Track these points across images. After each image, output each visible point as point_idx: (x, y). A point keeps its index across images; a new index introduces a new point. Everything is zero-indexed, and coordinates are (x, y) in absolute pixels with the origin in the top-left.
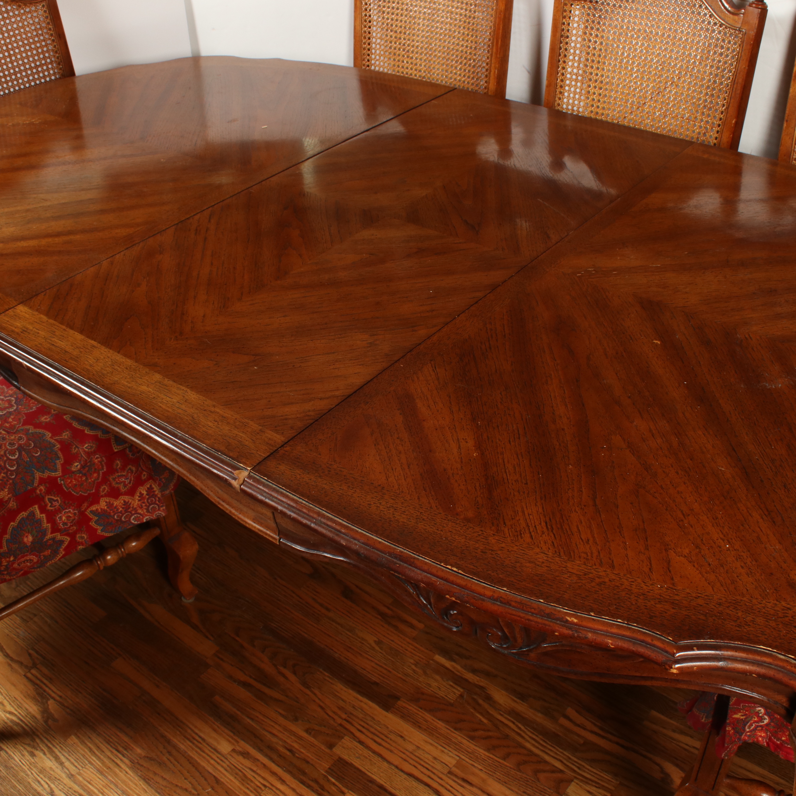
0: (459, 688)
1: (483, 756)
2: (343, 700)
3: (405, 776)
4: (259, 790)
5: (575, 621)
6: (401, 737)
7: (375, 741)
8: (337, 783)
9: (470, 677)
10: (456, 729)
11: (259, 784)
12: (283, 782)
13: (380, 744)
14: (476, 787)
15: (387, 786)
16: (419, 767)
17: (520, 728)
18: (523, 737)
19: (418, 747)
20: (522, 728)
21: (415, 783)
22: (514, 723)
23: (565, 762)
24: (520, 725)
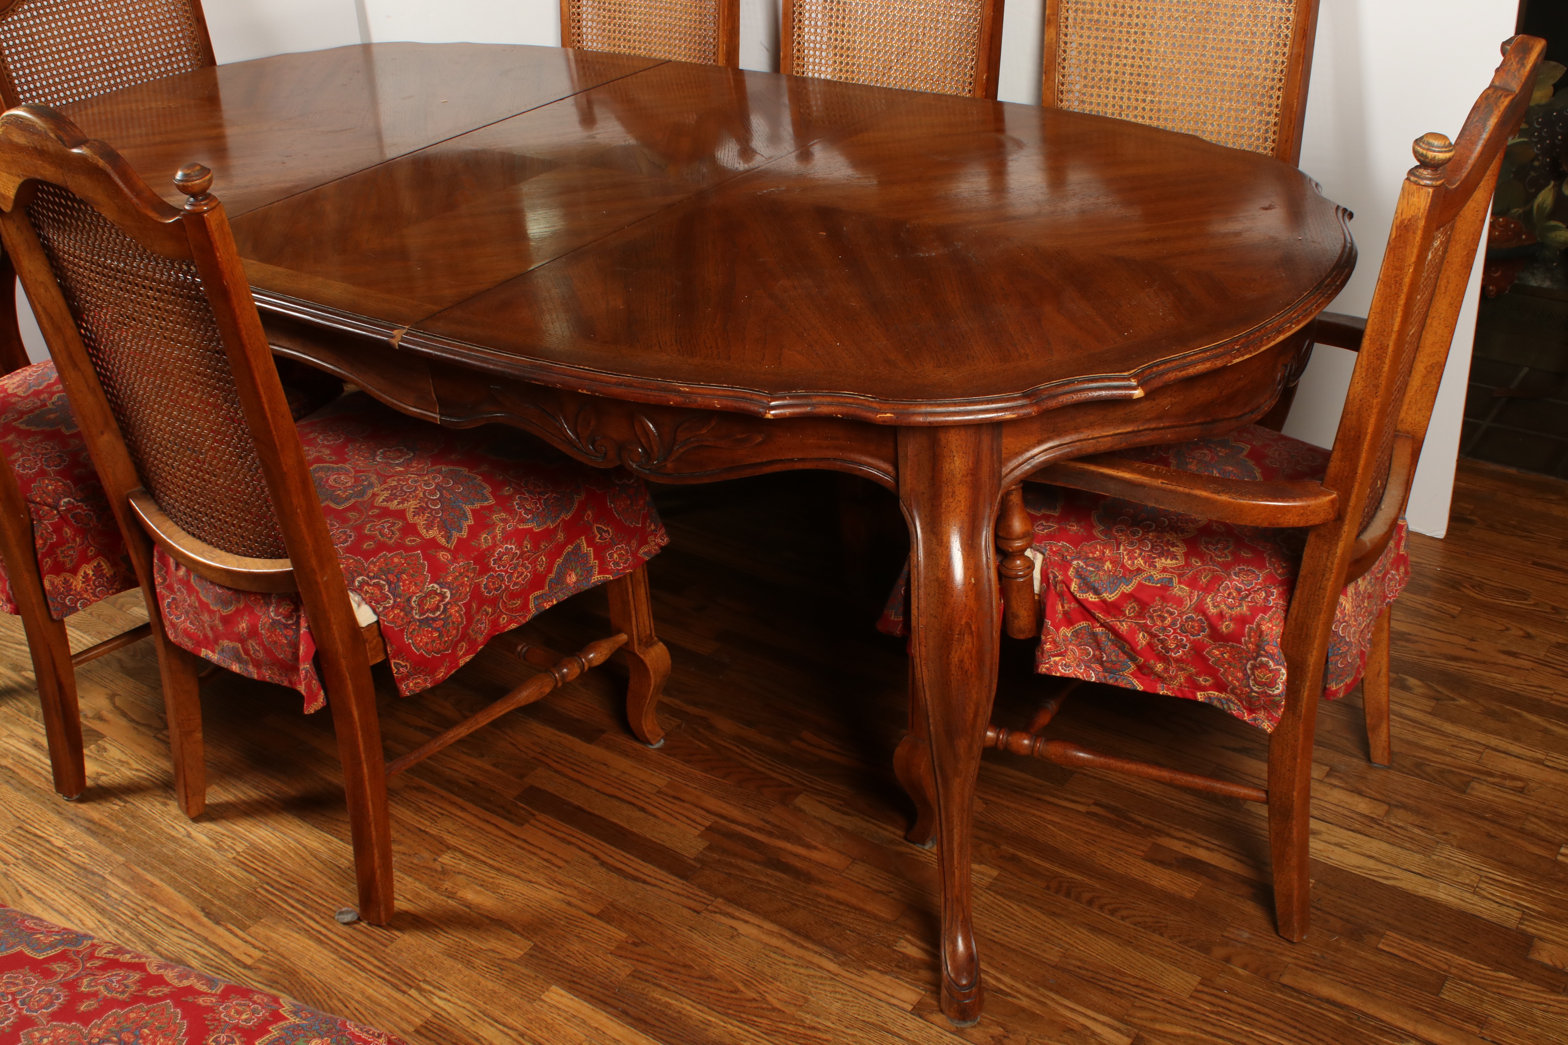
0: (676, 720)
1: (699, 777)
2: (538, 736)
3: (607, 797)
4: (436, 818)
5: (687, 390)
6: (605, 764)
7: (574, 770)
8: (526, 807)
9: (691, 709)
10: (669, 755)
11: (435, 813)
12: (463, 809)
13: (579, 772)
14: (688, 802)
15: (586, 807)
16: (623, 789)
17: (745, 751)
18: (748, 759)
19: (624, 772)
20: (748, 750)
21: (617, 803)
22: (738, 747)
23: (795, 777)
24: (745, 748)
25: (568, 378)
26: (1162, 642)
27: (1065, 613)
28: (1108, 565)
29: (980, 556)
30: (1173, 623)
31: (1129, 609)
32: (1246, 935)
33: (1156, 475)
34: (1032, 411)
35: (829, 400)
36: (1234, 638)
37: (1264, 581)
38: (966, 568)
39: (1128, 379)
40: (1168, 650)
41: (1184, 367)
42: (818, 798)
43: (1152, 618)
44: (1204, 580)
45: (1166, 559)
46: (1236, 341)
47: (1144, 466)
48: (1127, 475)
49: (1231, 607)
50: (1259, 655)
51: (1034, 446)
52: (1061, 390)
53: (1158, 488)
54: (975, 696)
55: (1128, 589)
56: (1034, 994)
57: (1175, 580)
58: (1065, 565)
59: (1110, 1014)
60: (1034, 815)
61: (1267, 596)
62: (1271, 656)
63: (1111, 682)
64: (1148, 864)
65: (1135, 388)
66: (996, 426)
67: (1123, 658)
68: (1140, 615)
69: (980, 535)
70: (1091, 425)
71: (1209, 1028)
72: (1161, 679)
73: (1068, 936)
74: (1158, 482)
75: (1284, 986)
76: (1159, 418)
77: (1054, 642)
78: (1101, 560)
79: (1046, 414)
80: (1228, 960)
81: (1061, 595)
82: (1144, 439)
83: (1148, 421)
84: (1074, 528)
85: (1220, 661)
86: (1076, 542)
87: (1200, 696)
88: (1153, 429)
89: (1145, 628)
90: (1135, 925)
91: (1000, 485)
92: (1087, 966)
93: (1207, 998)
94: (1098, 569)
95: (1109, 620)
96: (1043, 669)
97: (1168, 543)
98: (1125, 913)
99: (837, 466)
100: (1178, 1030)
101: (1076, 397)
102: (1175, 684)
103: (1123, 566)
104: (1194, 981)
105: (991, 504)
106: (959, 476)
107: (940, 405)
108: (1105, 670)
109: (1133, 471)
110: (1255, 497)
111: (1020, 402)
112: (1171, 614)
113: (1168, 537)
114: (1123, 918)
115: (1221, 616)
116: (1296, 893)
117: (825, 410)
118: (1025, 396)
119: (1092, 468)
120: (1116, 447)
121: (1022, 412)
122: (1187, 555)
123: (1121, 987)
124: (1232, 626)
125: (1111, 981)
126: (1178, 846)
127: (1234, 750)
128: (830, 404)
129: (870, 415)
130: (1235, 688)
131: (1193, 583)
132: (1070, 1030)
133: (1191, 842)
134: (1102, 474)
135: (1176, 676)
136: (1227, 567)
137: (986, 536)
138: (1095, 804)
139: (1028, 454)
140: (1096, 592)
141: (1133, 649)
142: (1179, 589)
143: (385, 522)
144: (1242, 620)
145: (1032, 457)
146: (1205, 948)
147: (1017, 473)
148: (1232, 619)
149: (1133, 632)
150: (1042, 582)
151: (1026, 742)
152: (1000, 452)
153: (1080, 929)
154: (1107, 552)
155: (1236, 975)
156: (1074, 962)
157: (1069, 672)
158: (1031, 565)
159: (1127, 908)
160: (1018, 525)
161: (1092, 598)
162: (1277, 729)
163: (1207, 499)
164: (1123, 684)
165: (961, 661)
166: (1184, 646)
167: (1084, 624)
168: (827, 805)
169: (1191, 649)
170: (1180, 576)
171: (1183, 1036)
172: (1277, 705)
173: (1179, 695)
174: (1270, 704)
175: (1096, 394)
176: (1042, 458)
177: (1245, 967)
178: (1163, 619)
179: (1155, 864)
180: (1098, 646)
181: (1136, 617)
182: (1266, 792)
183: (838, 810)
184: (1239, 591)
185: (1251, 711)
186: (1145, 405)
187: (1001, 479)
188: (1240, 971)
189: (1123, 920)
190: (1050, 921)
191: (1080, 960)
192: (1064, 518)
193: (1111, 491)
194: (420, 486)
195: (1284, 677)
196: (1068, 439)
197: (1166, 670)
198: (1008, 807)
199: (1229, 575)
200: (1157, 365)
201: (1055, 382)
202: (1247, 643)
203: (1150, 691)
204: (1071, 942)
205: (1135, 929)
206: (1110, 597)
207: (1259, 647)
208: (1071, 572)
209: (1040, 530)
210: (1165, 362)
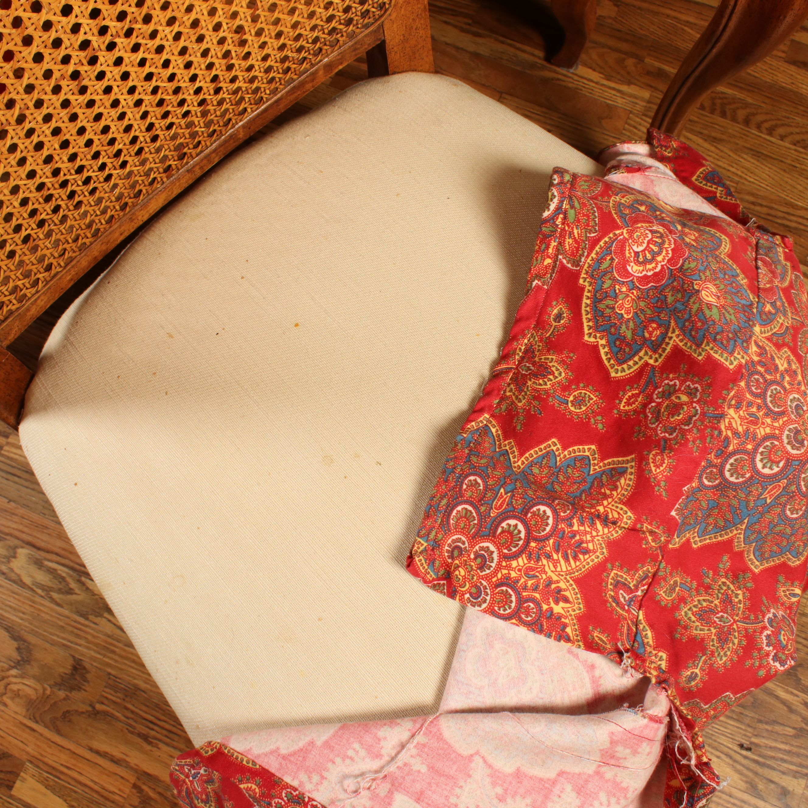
42: (444, 18)
60: (668, 16)
64: (793, 68)
73: (735, 166)
90: (795, 145)
92: (760, 201)
114: (782, 138)
123: (797, 222)
125: (786, 216)
153: (745, 156)
156: (747, 197)
159: (783, 125)
168: (455, 27)
179: (798, 67)
183: (467, 32)
189: (782, 140)
190: (713, 149)
191: (753, 194)
198: (640, 8)
204: (739, 173)
205: (796, 150)
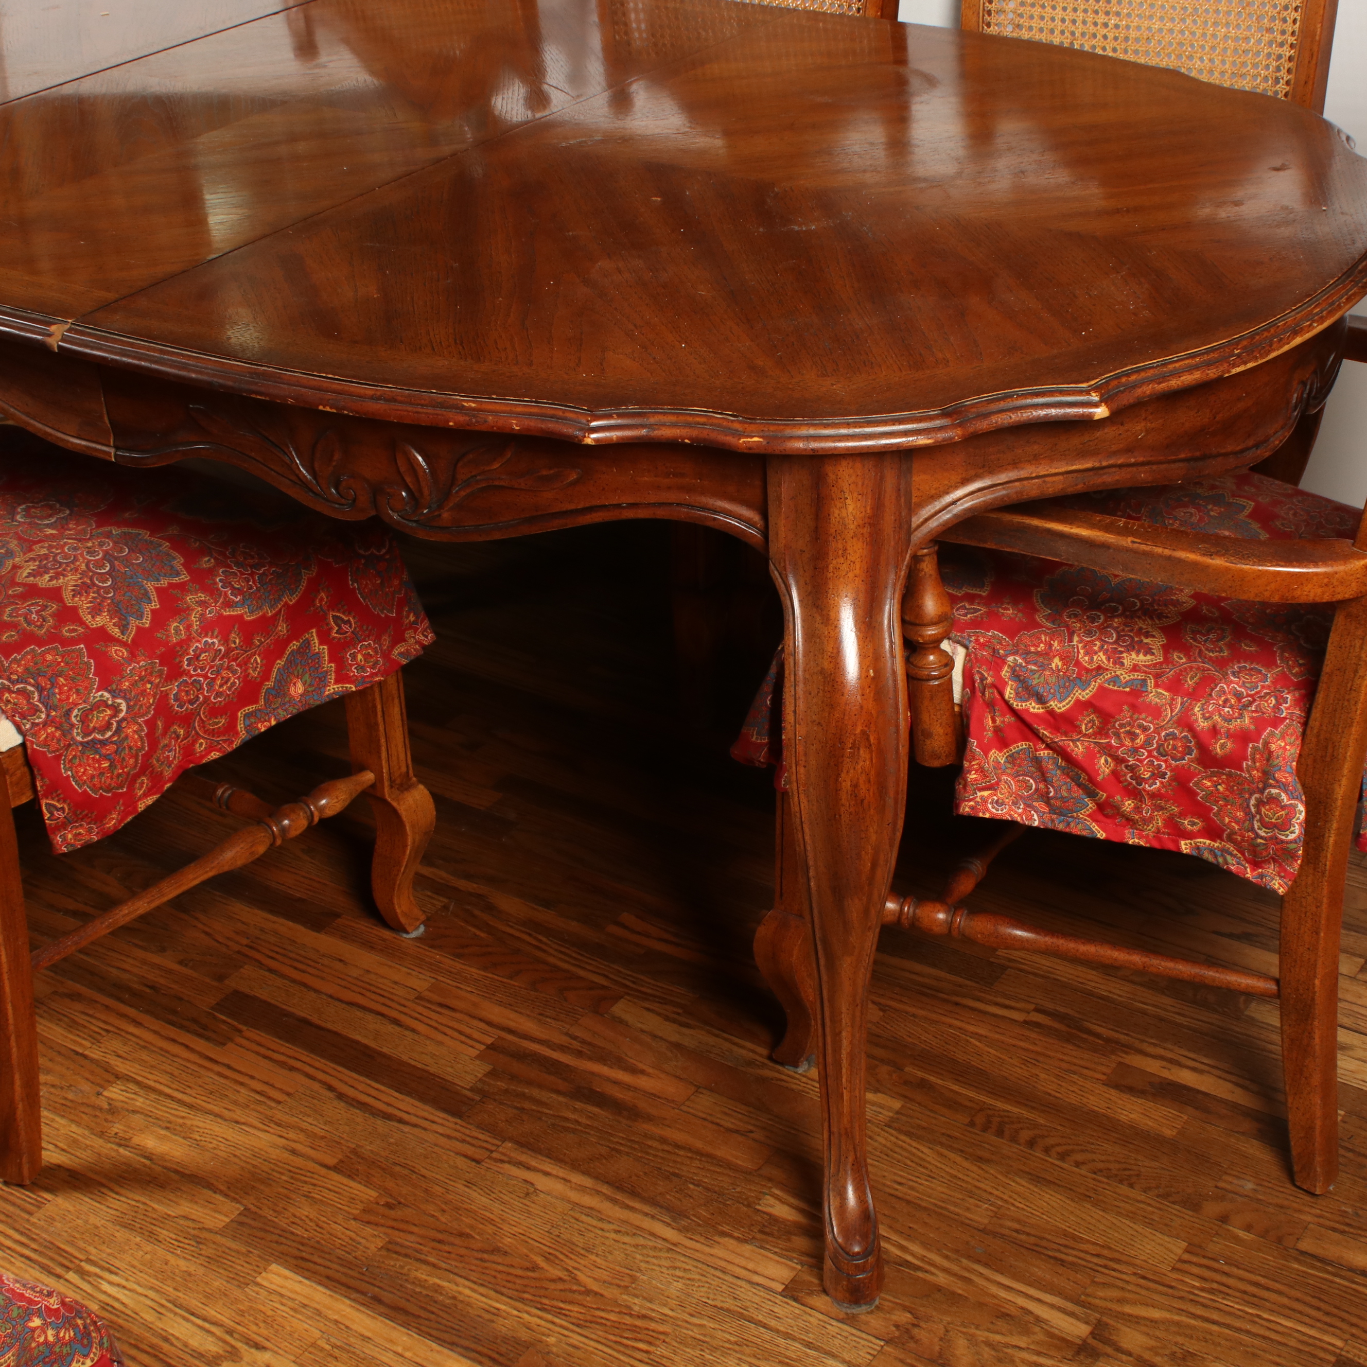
0: (441, 899)
1: (476, 976)
2: (243, 923)
3: (344, 1005)
4: (98, 1037)
5: (473, 405)
6: (341, 961)
7: (296, 968)
8: (229, 1020)
9: (462, 884)
10: (432, 947)
11: (97, 1029)
12: (138, 1024)
13: (304, 972)
14: (461, 1012)
15: (315, 1019)
16: (368, 994)
17: (540, 941)
18: (545, 951)
19: (368, 971)
20: (544, 939)
21: (359, 1014)
22: (530, 935)
23: (611, 976)
24: (540, 937)
25: (304, 390)
26: (1132, 769)
27: (997, 730)
28: (1057, 662)
29: (882, 639)
30: (1148, 742)
31: (1087, 723)
32: (1250, 1186)
33: (1125, 532)
34: (955, 434)
35: (673, 419)
36: (1232, 762)
37: (1274, 683)
38: (863, 656)
39: (1088, 393)
40: (1140, 780)
41: (1163, 378)
42: (647, 1005)
43: (1117, 735)
44: (1190, 683)
45: (1138, 654)
46: (1237, 343)
47: (1108, 519)
48: (1084, 532)
49: (1228, 719)
50: (1266, 786)
51: (956, 487)
52: (994, 407)
53: (1127, 550)
54: (874, 837)
55: (1085, 694)
56: (955, 1268)
57: (1151, 683)
58: (997, 663)
59: (1060, 1293)
60: (950, 1026)
61: (1279, 704)
62: (1284, 787)
63: (1061, 827)
64: (1113, 1091)
65: (1096, 405)
66: (905, 455)
67: (1078, 793)
68: (1101, 732)
69: (881, 610)
70: (1035, 459)
71: (1200, 1311)
72: (1130, 821)
73: (1001, 1188)
74: (1127, 542)
75: (1303, 1253)
76: (1129, 450)
77: (981, 770)
78: (1048, 655)
79: (973, 439)
80: (1224, 1219)
81: (990, 705)
82: (1110, 479)
83: (1114, 453)
84: (1009, 612)
85: (1212, 796)
86: (1012, 630)
87: (1185, 846)
88: (1120, 466)
89: (1108, 750)
90: (1095, 1173)
91: (909, 541)
92: (1027, 1230)
93: (1195, 1270)
94: (1043, 667)
95: (1059, 739)
96: (966, 808)
97: (1140, 632)
98: (1079, 1157)
99: (682, 513)
100: (1156, 1314)
101: (1015, 417)
102: (1150, 829)
103: (1078, 663)
104: (1178, 1247)
105: (897, 567)
106: (852, 527)
107: (826, 426)
108: (1053, 810)
109: (1092, 526)
110: (1262, 560)
111: (937, 423)
112: (1145, 729)
113: (1140, 624)
114: (1078, 1164)
115: (1214, 731)
116: (1318, 1123)
117: (666, 433)
118: (945, 414)
119: (1036, 522)
120: (1070, 490)
121: (941, 436)
122: (1166, 649)
123: (1076, 1256)
124: (1229, 745)
125: (1062, 1248)
126: (1153, 1067)
127: (1231, 936)
128: (674, 425)
129: (730, 440)
130: (1233, 833)
131: (1175, 686)
132: (1006, 1316)
133: (1171, 1061)
134: (1049, 531)
135: (1151, 818)
136: (1222, 664)
137: (889, 610)
138: (1037, 1010)
139: (948, 498)
140: (1041, 700)
141: (1091, 780)
142: (1156, 695)
143: (32, 604)
144: (1243, 738)
145: (954, 502)
146: (1193, 1204)
147: (933, 524)
148: (1230, 735)
149: (1091, 756)
150: (964, 687)
151: (941, 916)
152: (909, 494)
153: (1018, 1179)
154: (1056, 644)
155: (1237, 1240)
156: (1009, 1224)
157: (1002, 813)
158: (949, 663)
159: (1082, 1151)
160: (931, 604)
161: (1034, 708)
162: (1291, 890)
163: (1195, 564)
164: (1077, 829)
165: (855, 786)
166: (1163, 775)
167: (1023, 745)
168: (659, 1014)
169: (1174, 778)
170: (1157, 676)
171: (1164, 1321)
172: (1292, 855)
173: (1156, 845)
174: (1283, 854)
175: (1042, 413)
176: (967, 504)
177: (1248, 1228)
178: (1133, 736)
179: (1121, 1091)
180: (1043, 776)
181: (1095, 734)
182: (1277, 982)
183: (674, 1021)
184: (1239, 696)
185: (1256, 865)
186: (1110, 432)
187: (909, 532)
188: (1242, 1234)
189: (1077, 1166)
190: (975, 1168)
191: (1018, 1221)
192: (996, 597)
193: (1062, 553)
194: (82, 554)
195: (1302, 816)
196: (1003, 477)
197: (1137, 809)
198: (914, 1015)
199: (1225, 675)
200: (1127, 374)
201: (985, 396)
202: (1251, 770)
203: (1115, 839)
204: (1005, 1197)
205: (1094, 1179)
206: (1060, 706)
207: (1266, 774)
208: (1005, 672)
209: (962, 615)
210: (1138, 371)
